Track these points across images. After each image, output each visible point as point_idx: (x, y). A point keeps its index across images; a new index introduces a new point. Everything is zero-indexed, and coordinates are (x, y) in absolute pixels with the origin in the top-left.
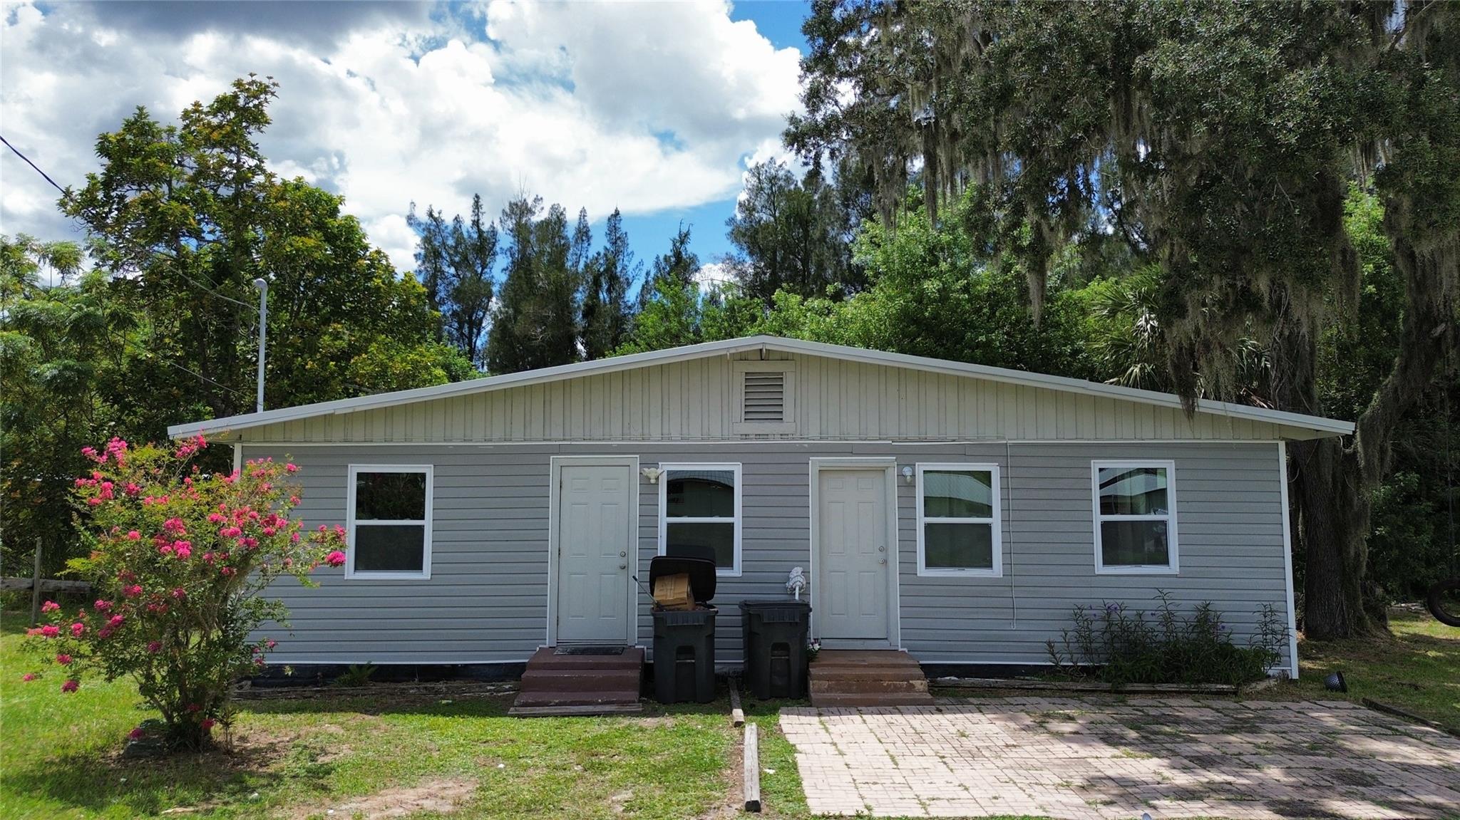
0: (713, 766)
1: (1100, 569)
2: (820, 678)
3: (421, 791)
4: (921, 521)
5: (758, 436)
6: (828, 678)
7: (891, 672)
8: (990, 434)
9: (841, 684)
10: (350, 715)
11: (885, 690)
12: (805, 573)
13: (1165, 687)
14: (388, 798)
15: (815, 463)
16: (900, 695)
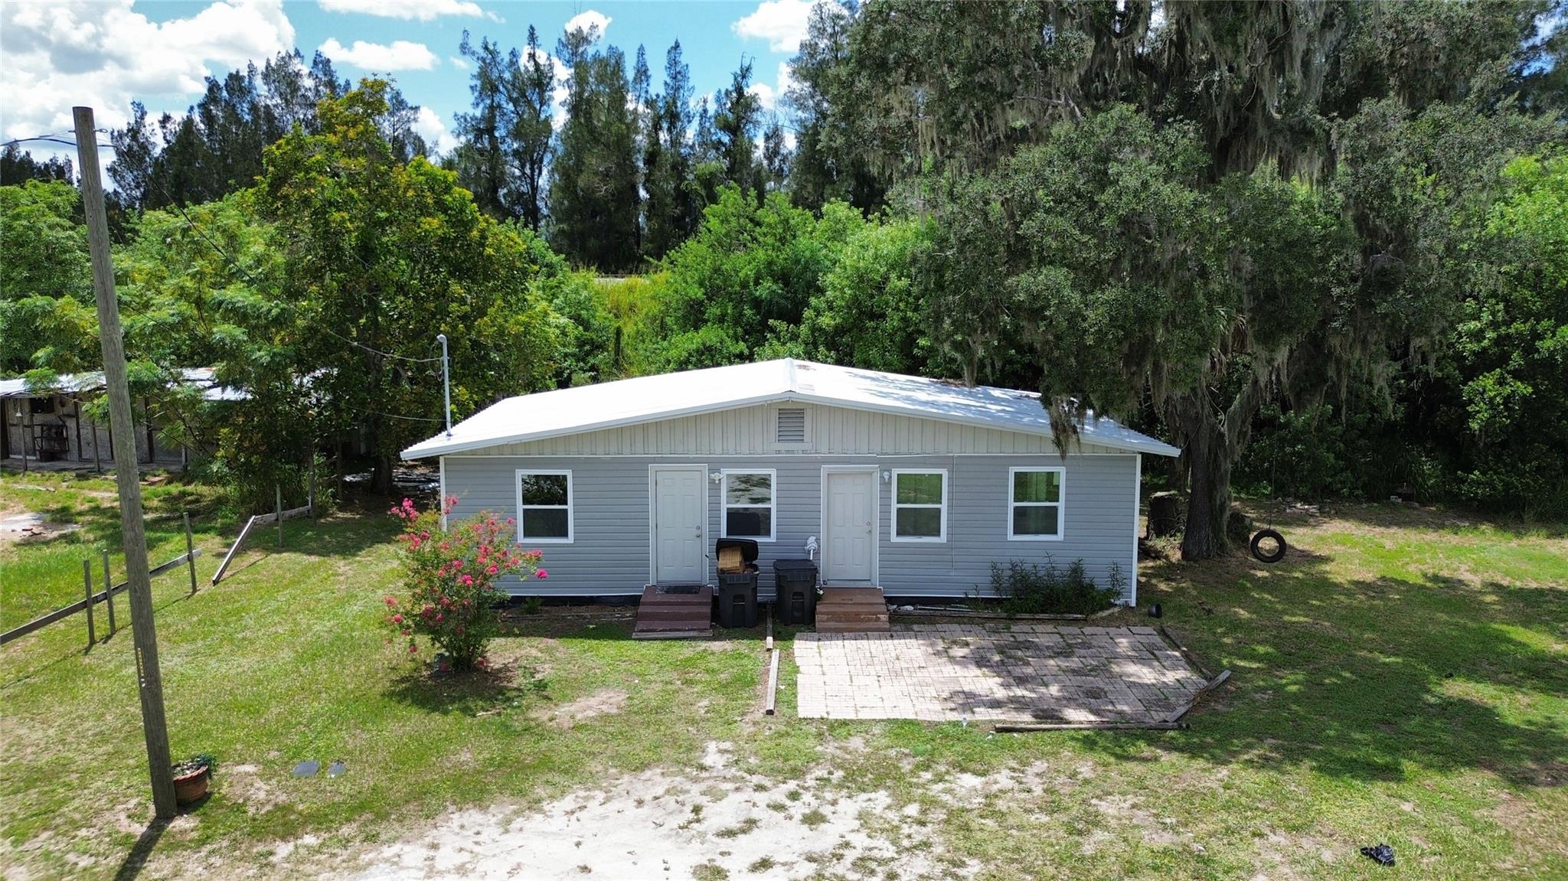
0: (752, 682)
1: (1011, 536)
2: (822, 613)
3: (598, 699)
4: (895, 506)
5: (788, 452)
6: (827, 613)
7: (866, 609)
8: (942, 450)
9: (835, 617)
10: (539, 640)
11: (862, 620)
12: (818, 540)
13: (1042, 616)
14: (582, 704)
15: (825, 469)
16: (871, 625)
